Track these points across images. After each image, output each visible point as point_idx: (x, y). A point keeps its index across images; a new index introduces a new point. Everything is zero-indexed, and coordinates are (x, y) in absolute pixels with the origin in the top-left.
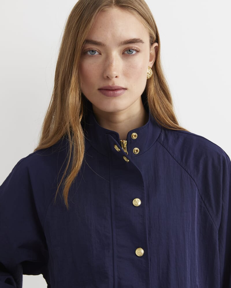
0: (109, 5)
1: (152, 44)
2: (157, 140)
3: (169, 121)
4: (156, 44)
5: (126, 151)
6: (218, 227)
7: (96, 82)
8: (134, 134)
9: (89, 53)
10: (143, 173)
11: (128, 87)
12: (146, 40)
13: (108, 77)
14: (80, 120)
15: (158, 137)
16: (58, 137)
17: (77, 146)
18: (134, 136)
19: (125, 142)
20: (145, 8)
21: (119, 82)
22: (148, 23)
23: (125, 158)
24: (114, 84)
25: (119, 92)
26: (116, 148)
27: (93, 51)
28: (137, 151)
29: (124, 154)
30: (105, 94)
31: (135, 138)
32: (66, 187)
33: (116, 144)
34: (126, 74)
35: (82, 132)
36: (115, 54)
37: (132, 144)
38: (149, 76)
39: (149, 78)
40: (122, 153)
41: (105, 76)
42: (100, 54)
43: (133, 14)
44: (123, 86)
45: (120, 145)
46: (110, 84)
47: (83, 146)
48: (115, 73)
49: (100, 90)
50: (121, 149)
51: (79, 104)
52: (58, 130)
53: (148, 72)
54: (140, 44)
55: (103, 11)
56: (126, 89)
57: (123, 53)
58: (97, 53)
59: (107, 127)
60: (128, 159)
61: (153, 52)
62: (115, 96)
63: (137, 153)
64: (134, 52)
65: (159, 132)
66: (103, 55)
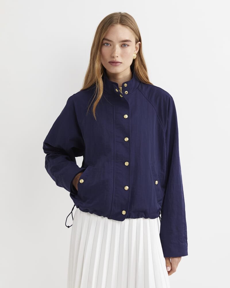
0: (117, 23)
1: (136, 42)
2: (137, 88)
3: (145, 79)
4: (139, 43)
5: (121, 92)
6: (165, 131)
7: (108, 59)
8: (125, 84)
9: (105, 45)
10: (129, 103)
11: (123, 62)
12: (133, 41)
13: (113, 57)
14: (102, 76)
15: (137, 87)
16: (91, 84)
17: (100, 88)
18: (126, 85)
19: (121, 88)
20: (133, 25)
21: (119, 59)
22: (135, 32)
23: (121, 96)
24: (116, 60)
25: (118, 64)
26: (117, 90)
27: (108, 44)
28: (127, 92)
29: (121, 94)
30: (111, 65)
31: (126, 86)
32: (94, 107)
33: (116, 88)
34: (122, 56)
35: (102, 81)
36: (118, 47)
37: (124, 89)
38: (135, 58)
39: (134, 58)
40: (119, 93)
41: (112, 56)
42: (111, 45)
43: (127, 28)
44: (120, 61)
45: (119, 89)
46: (114, 60)
47: (103, 88)
48: (116, 55)
49: (109, 62)
50: (119, 91)
51: (100, 68)
52: (91, 80)
53: (135, 56)
54: (130, 42)
55: (113, 26)
56: (122, 63)
57: (121, 46)
58: (109, 45)
59: (113, 81)
60: (122, 95)
61: (138, 46)
62: (116, 66)
63: (127, 94)
64: (127, 46)
65: (139, 84)
66: (112, 46)
